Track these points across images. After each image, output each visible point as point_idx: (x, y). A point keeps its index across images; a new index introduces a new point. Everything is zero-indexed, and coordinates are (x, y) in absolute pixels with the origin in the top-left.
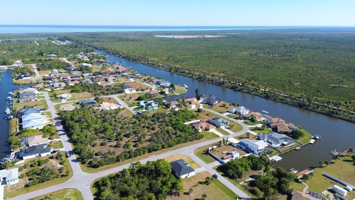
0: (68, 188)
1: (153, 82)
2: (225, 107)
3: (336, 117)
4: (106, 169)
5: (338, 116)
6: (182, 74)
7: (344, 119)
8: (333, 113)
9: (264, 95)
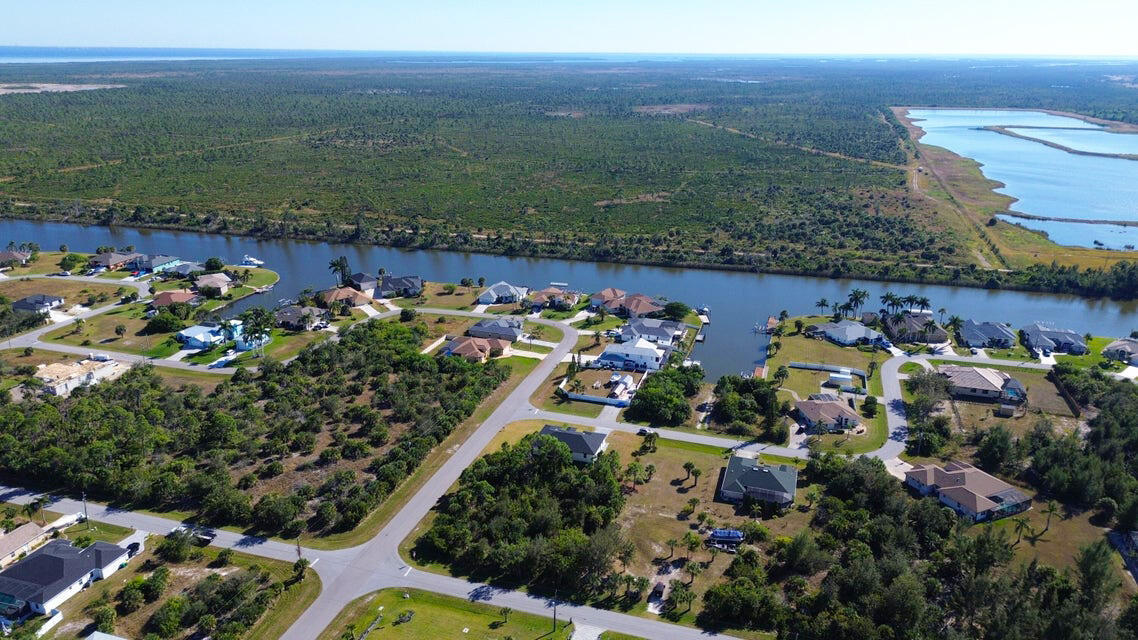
0: (361, 595)
1: (108, 267)
2: (455, 293)
3: (682, 267)
4: (384, 518)
5: (685, 263)
6: (172, 225)
7: (699, 268)
8: (674, 258)
9: (501, 249)
